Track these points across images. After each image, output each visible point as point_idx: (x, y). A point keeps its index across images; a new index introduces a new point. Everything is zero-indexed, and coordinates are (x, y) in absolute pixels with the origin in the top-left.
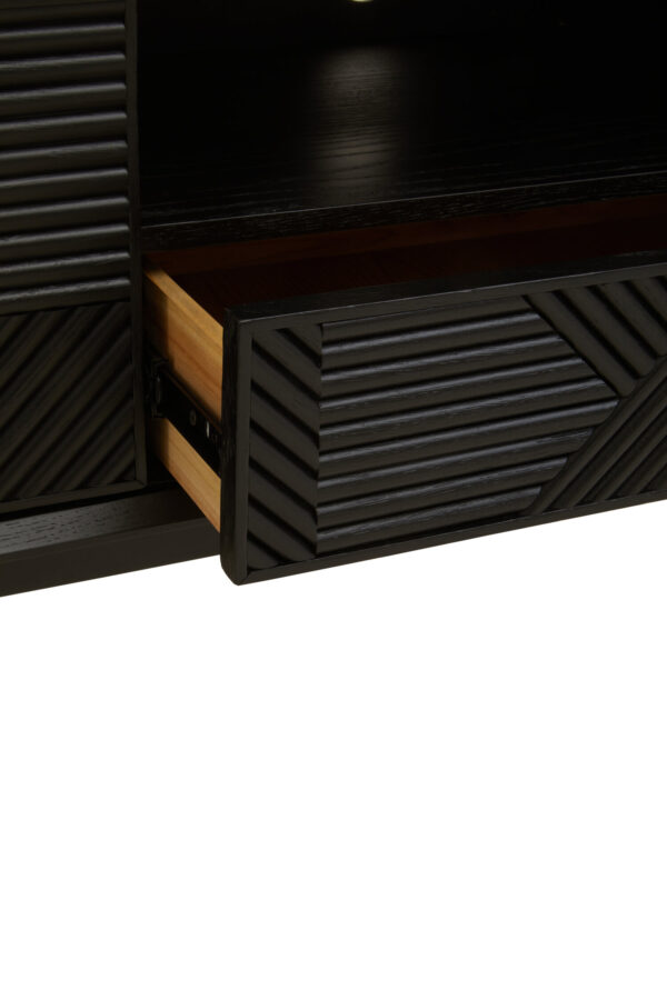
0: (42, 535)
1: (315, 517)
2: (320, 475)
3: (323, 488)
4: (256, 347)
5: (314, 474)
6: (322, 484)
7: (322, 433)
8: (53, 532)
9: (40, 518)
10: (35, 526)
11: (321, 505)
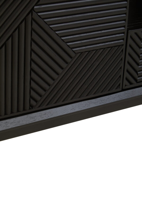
0: (102, 102)
1: (137, 74)
2: (140, 64)
3: (140, 67)
4: (131, 37)
5: (138, 65)
6: (139, 67)
7: (140, 55)
8: (104, 101)
9: (101, 98)
10: (100, 100)
11: (139, 71)
